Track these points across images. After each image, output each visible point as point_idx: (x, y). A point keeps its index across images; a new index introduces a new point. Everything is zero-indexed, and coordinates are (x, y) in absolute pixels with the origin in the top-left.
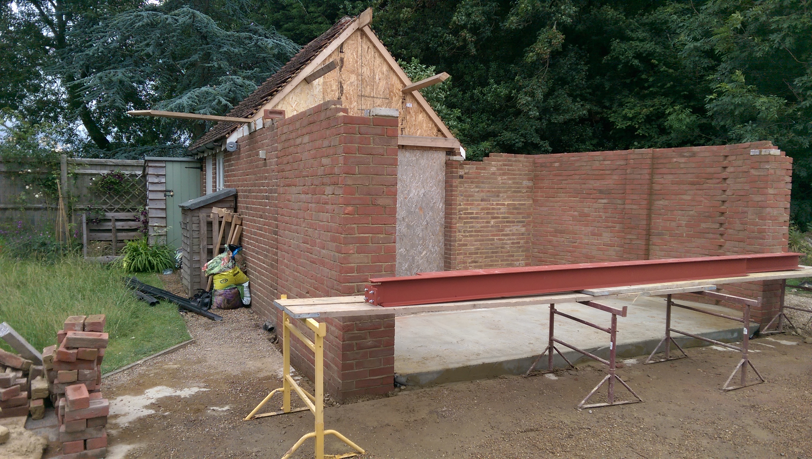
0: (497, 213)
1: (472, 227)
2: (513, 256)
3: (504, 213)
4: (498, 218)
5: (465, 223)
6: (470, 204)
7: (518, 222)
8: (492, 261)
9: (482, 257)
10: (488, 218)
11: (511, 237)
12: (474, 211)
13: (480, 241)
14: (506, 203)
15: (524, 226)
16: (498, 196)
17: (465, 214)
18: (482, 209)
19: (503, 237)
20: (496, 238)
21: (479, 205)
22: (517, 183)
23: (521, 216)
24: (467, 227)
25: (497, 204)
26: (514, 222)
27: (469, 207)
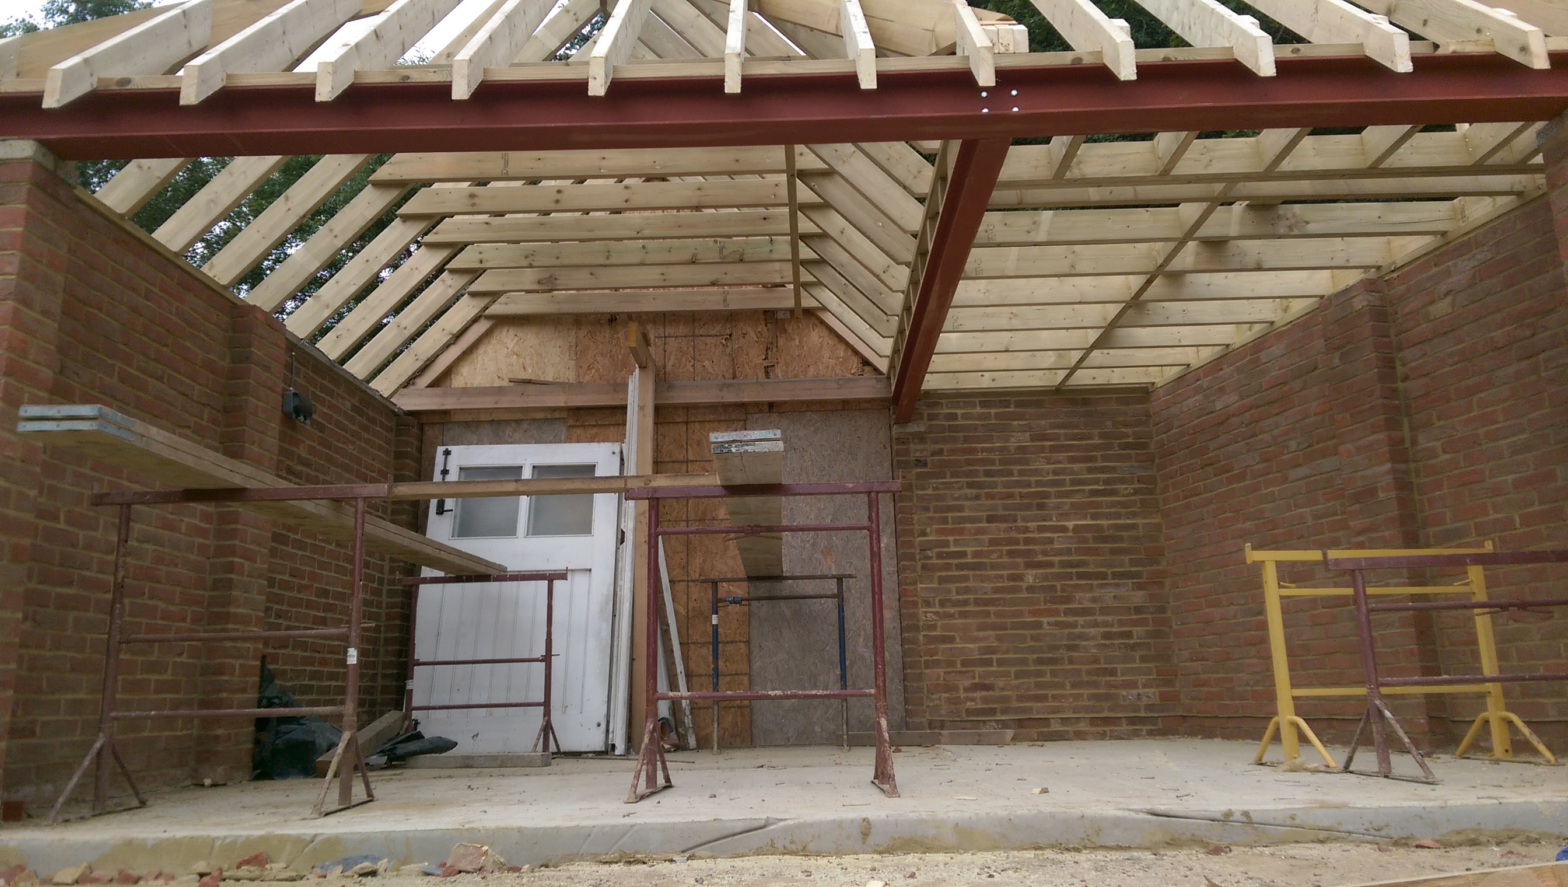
0: (1045, 553)
1: (967, 590)
2: (1113, 672)
3: (1069, 552)
4: (1050, 565)
5: (942, 580)
6: (952, 532)
7: (1115, 575)
8: (1038, 685)
9: (1007, 674)
10: (1015, 566)
11: (1100, 618)
12: (969, 550)
13: (993, 627)
14: (1070, 524)
15: (1140, 587)
16: (1041, 507)
17: (940, 556)
18: (993, 542)
19: (1070, 619)
20: (1045, 620)
21: (981, 531)
22: (1102, 470)
23: (1126, 558)
24: (949, 591)
25: (1041, 529)
26: (1103, 576)
27: (951, 538)
